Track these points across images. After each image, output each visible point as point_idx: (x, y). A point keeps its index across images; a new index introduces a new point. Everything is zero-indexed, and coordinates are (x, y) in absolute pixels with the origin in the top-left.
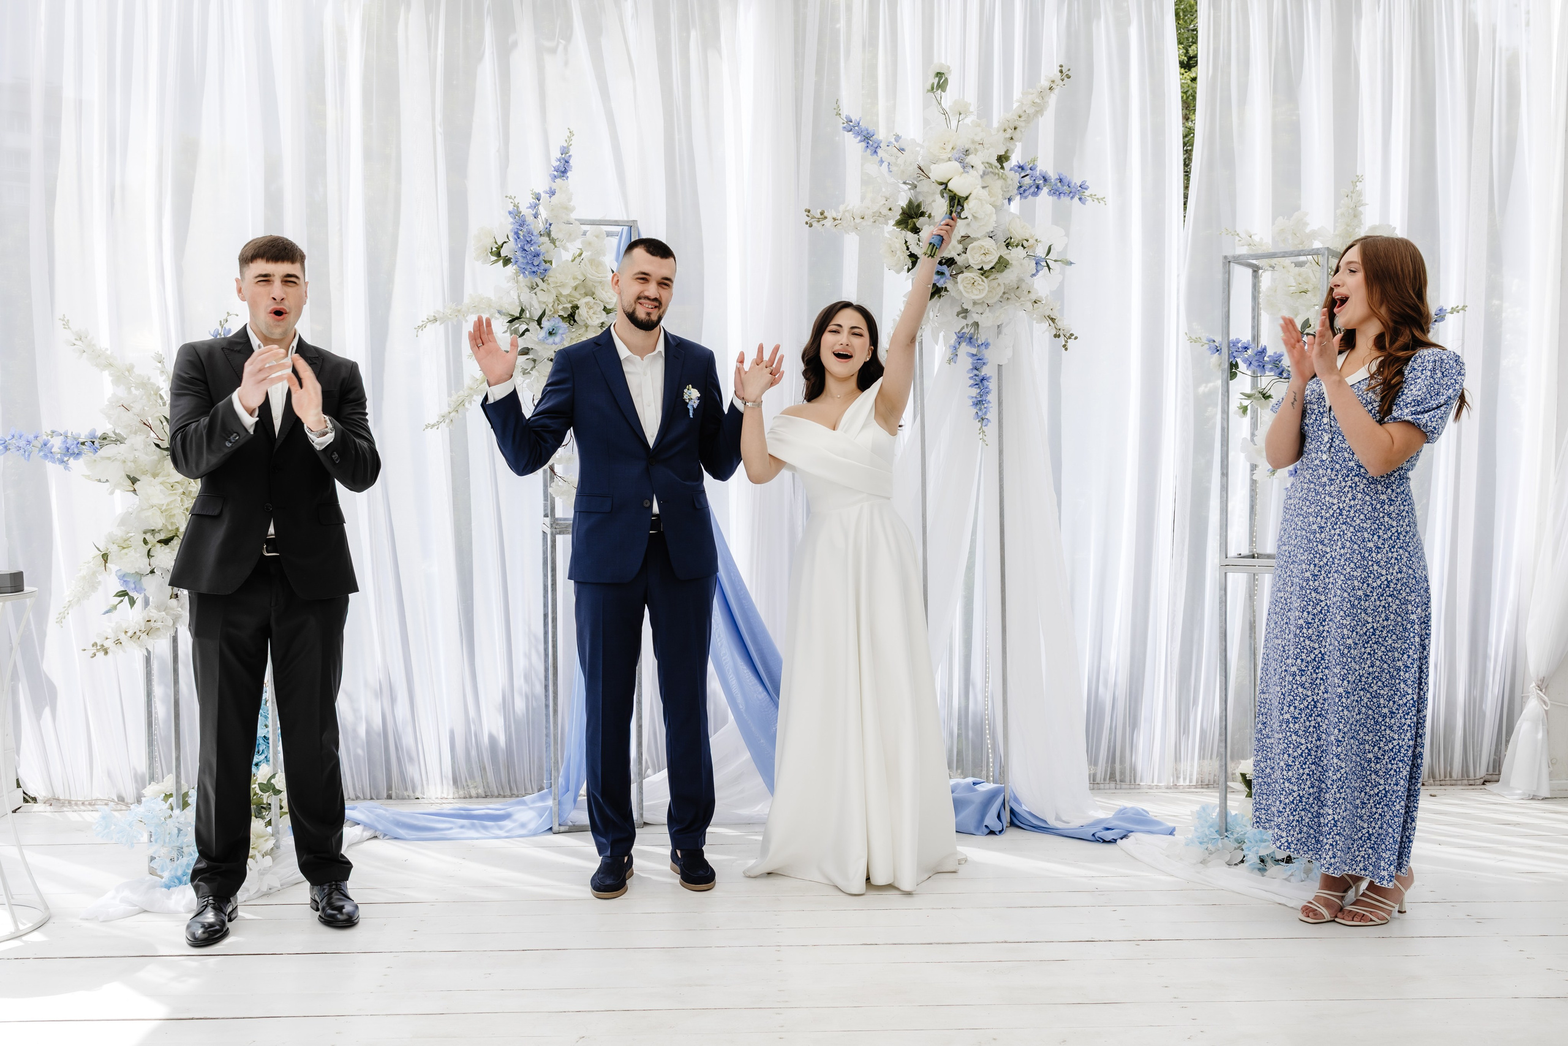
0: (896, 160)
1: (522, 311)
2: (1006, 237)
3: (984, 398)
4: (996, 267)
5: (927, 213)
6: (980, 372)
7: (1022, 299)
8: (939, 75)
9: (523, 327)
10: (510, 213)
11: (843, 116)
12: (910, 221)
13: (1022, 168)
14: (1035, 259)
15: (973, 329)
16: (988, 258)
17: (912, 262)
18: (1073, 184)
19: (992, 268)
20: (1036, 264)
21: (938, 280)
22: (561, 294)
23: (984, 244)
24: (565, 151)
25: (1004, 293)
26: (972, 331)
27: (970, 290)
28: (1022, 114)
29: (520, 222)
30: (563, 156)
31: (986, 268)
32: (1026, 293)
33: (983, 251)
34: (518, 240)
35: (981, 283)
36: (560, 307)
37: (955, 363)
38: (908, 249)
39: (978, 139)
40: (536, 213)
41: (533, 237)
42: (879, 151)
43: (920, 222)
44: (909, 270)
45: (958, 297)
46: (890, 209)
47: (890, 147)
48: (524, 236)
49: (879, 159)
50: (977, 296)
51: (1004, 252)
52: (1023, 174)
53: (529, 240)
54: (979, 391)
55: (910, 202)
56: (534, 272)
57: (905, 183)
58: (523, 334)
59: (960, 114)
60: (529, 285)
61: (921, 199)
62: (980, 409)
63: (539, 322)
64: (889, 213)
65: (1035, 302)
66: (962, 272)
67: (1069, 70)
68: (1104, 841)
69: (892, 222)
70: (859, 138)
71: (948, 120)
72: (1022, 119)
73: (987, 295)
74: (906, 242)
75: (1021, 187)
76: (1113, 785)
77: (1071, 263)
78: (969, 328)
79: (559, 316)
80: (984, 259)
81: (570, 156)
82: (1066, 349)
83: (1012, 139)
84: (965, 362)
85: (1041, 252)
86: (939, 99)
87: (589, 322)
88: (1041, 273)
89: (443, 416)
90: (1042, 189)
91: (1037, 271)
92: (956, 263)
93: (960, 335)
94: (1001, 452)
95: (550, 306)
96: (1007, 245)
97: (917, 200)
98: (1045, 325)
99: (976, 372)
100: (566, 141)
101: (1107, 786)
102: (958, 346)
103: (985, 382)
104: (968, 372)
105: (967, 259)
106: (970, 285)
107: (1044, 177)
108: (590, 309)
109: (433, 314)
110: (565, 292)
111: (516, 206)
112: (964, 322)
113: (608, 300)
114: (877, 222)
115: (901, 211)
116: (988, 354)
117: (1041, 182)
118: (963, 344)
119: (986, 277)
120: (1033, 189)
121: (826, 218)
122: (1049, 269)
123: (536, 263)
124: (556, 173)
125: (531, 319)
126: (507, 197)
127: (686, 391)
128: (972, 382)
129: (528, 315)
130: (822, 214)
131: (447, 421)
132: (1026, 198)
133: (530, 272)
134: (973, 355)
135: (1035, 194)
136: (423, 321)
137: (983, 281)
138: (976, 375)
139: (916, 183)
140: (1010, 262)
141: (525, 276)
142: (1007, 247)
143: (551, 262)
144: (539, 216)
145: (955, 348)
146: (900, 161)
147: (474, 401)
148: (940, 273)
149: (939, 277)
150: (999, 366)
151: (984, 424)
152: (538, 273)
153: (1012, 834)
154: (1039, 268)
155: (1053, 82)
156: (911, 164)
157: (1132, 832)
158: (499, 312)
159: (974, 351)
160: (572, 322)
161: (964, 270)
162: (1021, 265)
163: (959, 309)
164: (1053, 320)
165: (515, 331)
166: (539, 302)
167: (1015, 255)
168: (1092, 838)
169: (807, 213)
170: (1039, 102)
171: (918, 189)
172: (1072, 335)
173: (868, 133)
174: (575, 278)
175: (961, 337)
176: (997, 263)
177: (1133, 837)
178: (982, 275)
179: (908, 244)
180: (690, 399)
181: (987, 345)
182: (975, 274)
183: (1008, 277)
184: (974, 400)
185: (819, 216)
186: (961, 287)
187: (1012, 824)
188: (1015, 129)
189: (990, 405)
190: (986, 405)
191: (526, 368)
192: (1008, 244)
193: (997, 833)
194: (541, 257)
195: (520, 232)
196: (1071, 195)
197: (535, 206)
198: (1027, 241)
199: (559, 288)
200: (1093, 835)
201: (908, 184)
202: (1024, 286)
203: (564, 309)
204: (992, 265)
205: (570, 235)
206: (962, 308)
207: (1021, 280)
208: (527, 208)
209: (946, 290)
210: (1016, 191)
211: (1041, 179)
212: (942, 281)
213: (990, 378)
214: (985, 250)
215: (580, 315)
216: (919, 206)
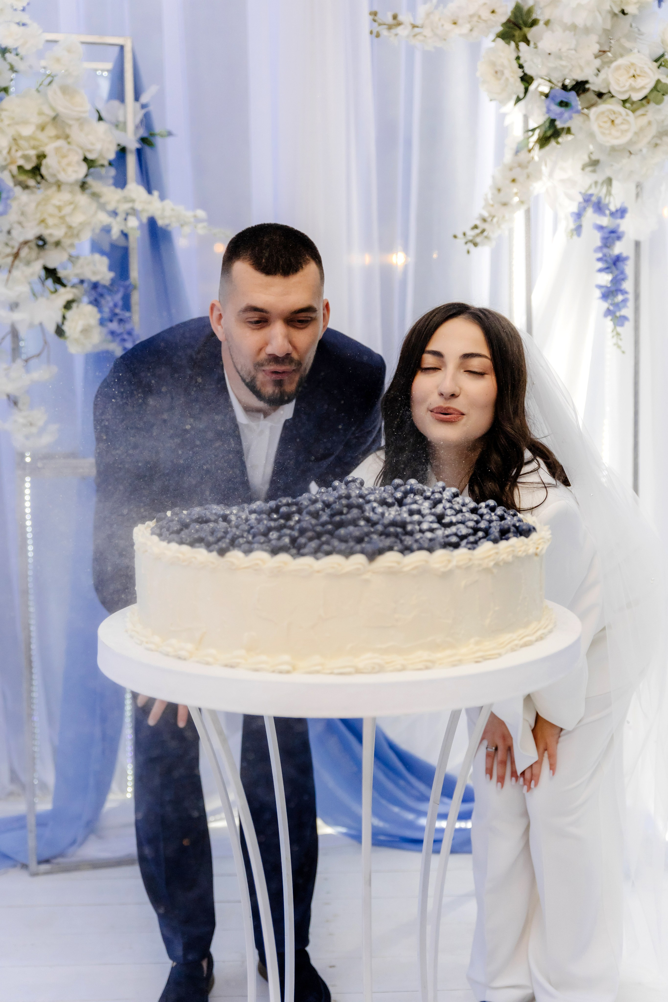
3: (618, 287)
4: (651, 97)
5: (543, 22)
6: (613, 250)
12: (517, 32)
15: (604, 189)
16: (640, 82)
17: (524, 88)
19: (645, 98)
21: (561, 116)
22: (20, 135)
23: (634, 61)
26: (603, 192)
27: (607, 132)
31: (636, 97)
33: (632, 72)
35: (624, 120)
36: (20, 154)
37: (579, 238)
38: (519, 67)
44: (518, 100)
46: (493, 12)
50: (615, 139)
51: (659, 74)
54: (610, 277)
62: (613, 303)
64: (492, 16)
66: (597, 105)
69: (492, 36)
73: (631, 138)
74: (517, 58)
78: (599, 187)
80: (634, 84)
84: (591, 237)
87: (62, 177)
92: (589, 90)
93: (585, 198)
99: (607, 251)
102: (582, 214)
103: (620, 264)
104: (595, 252)
105: (607, 83)
106: (608, 123)
108: (62, 158)
110: (27, 132)
112: (595, 177)
113: (90, 147)
114: (475, 29)
115: (506, 17)
116: (623, 225)
118: (590, 212)
119: (635, 112)
121: (399, 24)
128: (600, 265)
130: (395, 17)
134: (603, 227)
137: (630, 117)
138: (606, 255)
142: (659, 69)
145: (579, 218)
148: (564, 105)
149: (563, 110)
150: (638, 241)
151: (618, 323)
159: (603, 221)
160: (39, 178)
161: (600, 101)
163: (586, 159)
169: (373, 17)
174: (41, 113)
175: (586, 201)
176: (652, 91)
178: (630, 108)
181: (622, 212)
182: (617, 106)
184: (605, 289)
185: (390, 21)
186: (594, 126)
189: (626, 296)
190: (620, 297)
192: (661, 64)
199: (17, 126)
204: (644, 93)
206: (591, 157)
209: (569, 131)
212: (565, 117)
213: (626, 259)
214: (635, 71)
215: (48, 167)
216: (530, 11)
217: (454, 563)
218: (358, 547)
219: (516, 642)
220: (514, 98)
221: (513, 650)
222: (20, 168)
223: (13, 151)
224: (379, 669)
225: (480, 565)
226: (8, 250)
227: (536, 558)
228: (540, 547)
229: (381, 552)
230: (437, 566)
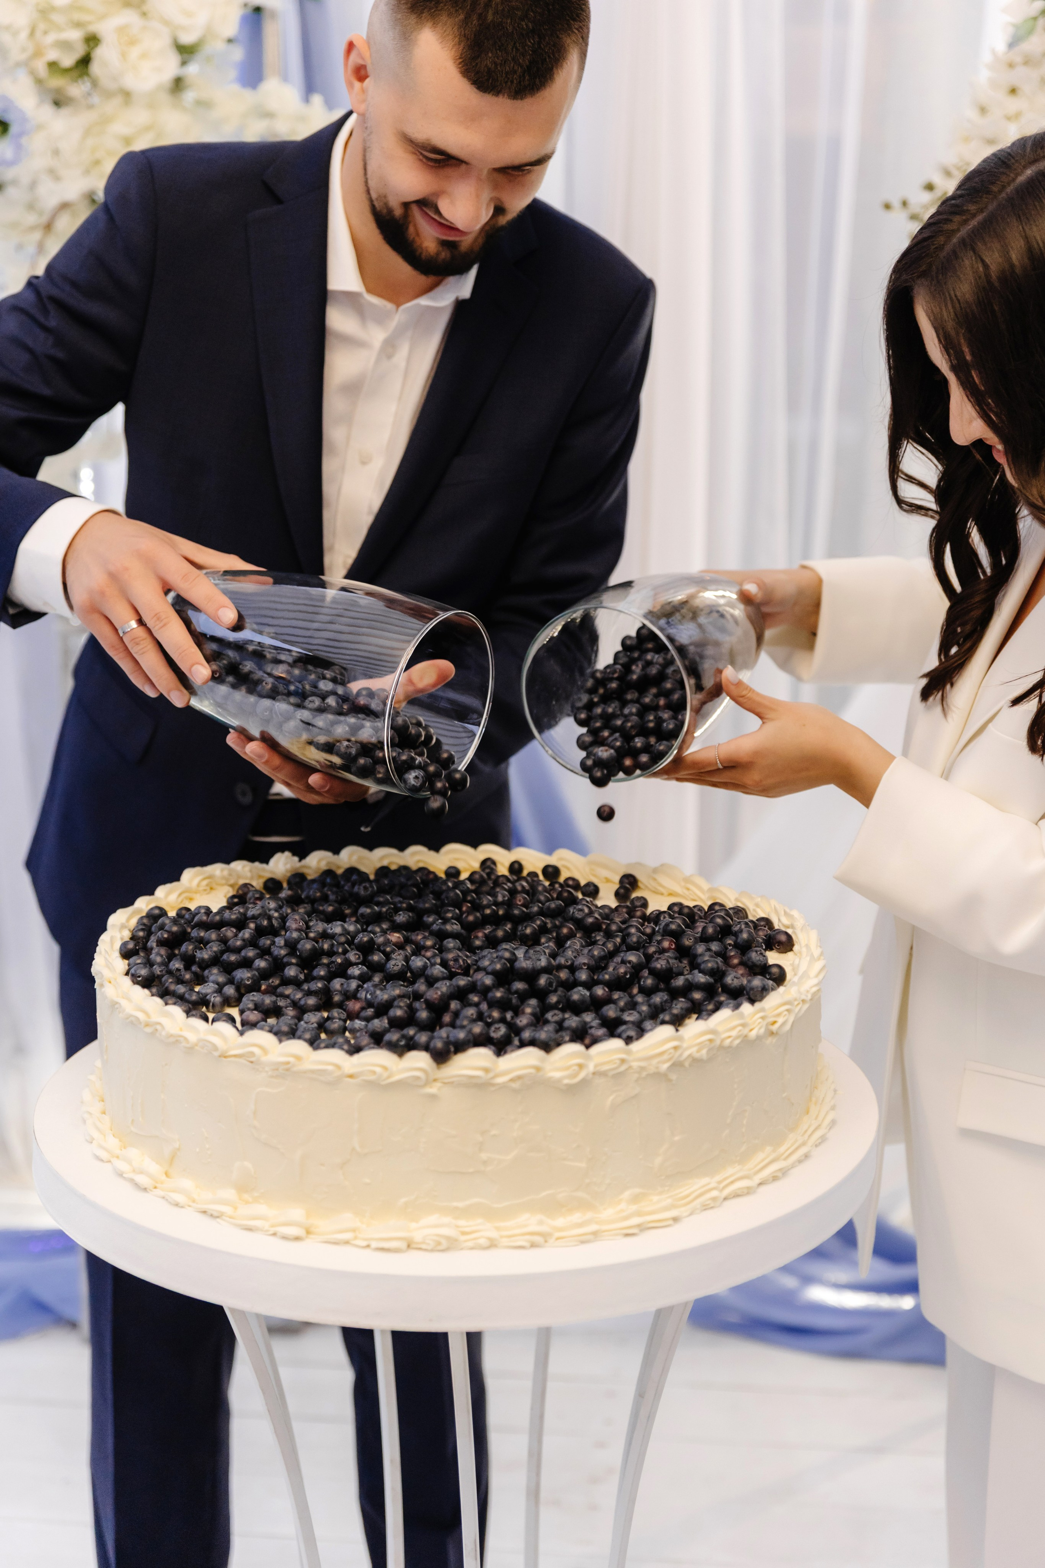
36: (51, 38)
215: (103, 63)
217: (591, 1067)
218: (423, 1038)
219: (715, 1193)
221: (706, 1208)
222: (53, 66)
223: (38, 34)
224: (448, 1245)
225: (642, 1069)
226: (32, 219)
227: (770, 1041)
228: (780, 1020)
229: (460, 1047)
230: (557, 1075)
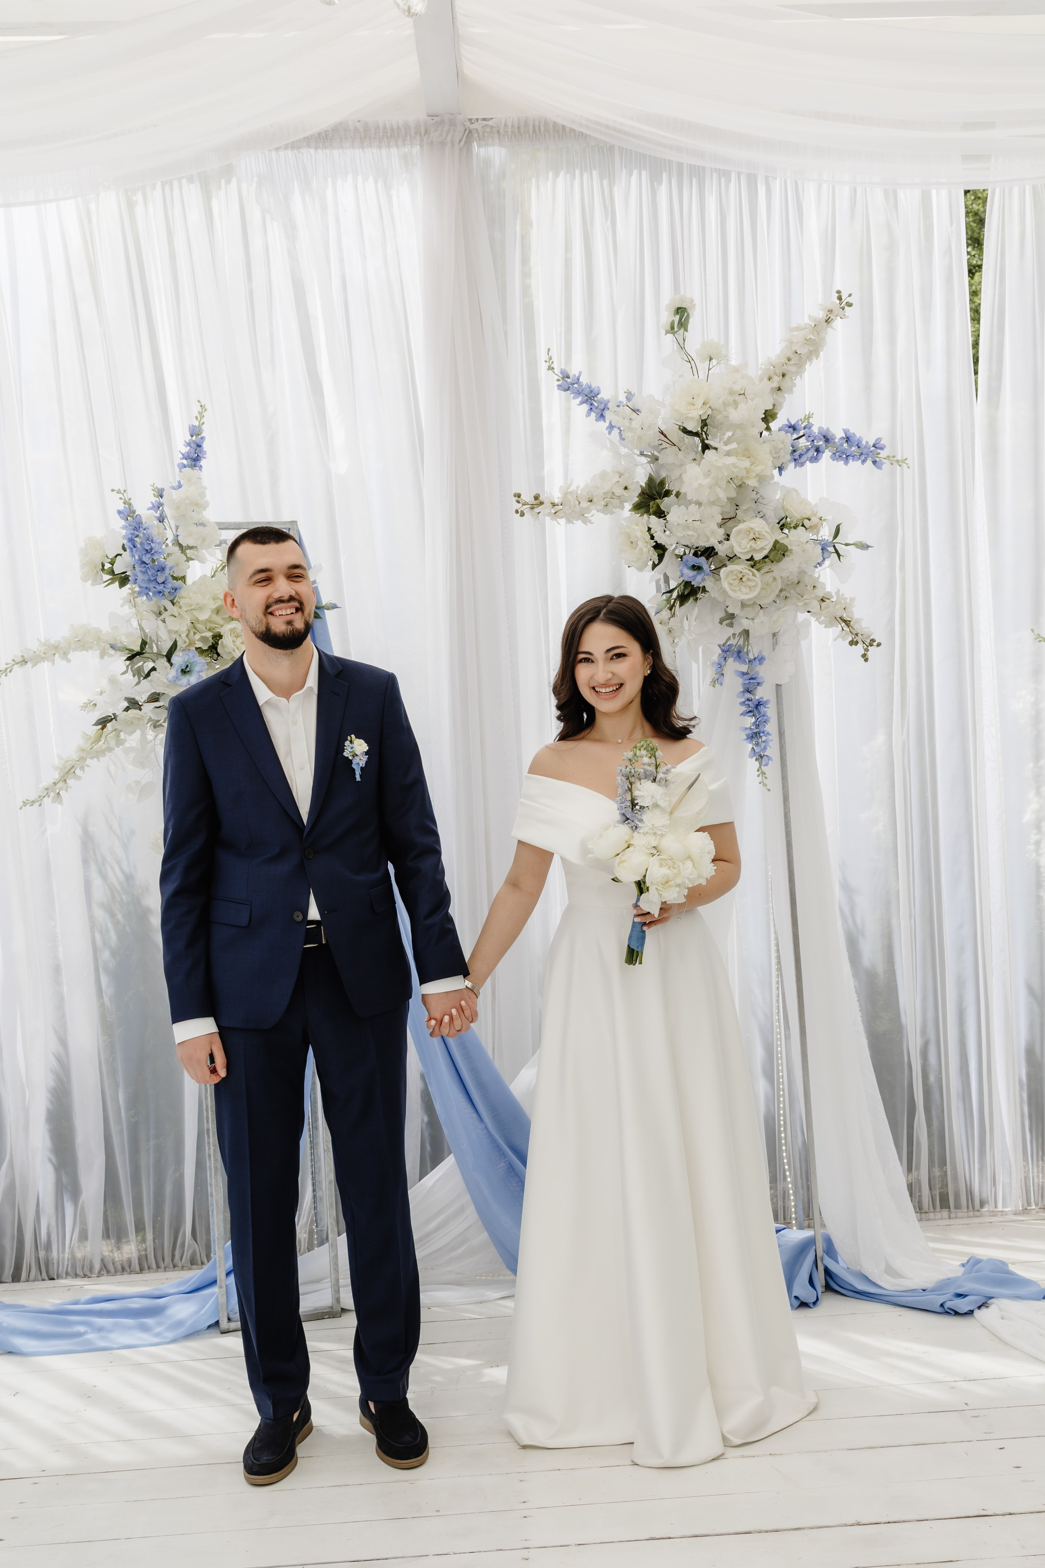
0: (630, 423)
1: (144, 643)
2: (780, 517)
3: (761, 729)
4: (771, 557)
5: (674, 493)
6: (754, 695)
7: (805, 597)
8: (680, 311)
9: (150, 665)
10: (119, 512)
11: (557, 371)
12: (651, 503)
13: (793, 428)
14: (820, 544)
15: (742, 639)
16: (760, 544)
17: (658, 555)
18: (864, 443)
19: (766, 557)
20: (822, 549)
21: (695, 577)
22: (197, 620)
23: (753, 526)
24: (195, 431)
25: (781, 591)
26: (741, 642)
27: (737, 588)
28: (792, 356)
29: (135, 524)
30: (194, 438)
31: (758, 557)
32: (810, 588)
33: (752, 536)
34: (134, 549)
35: (751, 577)
36: (198, 637)
37: (721, 684)
38: (652, 537)
39: (737, 388)
40: (161, 516)
41: (153, 545)
42: (607, 414)
43: (665, 503)
44: (654, 566)
45: (720, 599)
46: (626, 488)
47: (621, 407)
48: (141, 544)
49: (607, 424)
50: (745, 594)
51: (779, 536)
52: (795, 436)
53: (148, 548)
54: (753, 720)
55: (651, 480)
56: (160, 592)
57: (642, 454)
58: (148, 675)
59: (711, 359)
60: (156, 610)
61: (663, 474)
62: (757, 744)
63: (169, 656)
64: (625, 493)
65: (822, 600)
66: (725, 565)
67: (850, 295)
68: (957, 1313)
69: (628, 506)
70: (580, 399)
71: (694, 370)
72: (792, 362)
73: (759, 594)
74: (649, 529)
75: (794, 451)
76: (945, 1213)
77: (868, 547)
78: (737, 638)
79: (197, 649)
80: (754, 546)
81: (202, 438)
82: (866, 660)
83: (779, 389)
84: (733, 683)
85: (826, 533)
86: (681, 342)
88: (827, 562)
89: (47, 789)
90: (823, 452)
91: (824, 559)
92: (717, 553)
93: (725, 648)
94: (786, 799)
95: (184, 636)
96: (782, 528)
97: (659, 476)
98: (837, 629)
99: (748, 695)
100: (197, 418)
101: (938, 1215)
102: (723, 663)
103: (762, 709)
104: (738, 696)
105: (732, 547)
106: (738, 581)
107: (824, 437)
108: (237, 637)
109: (20, 654)
110: (204, 616)
111: (128, 503)
112: (730, 631)
114: (610, 505)
115: (640, 491)
116: (762, 671)
117: (821, 443)
118: (730, 660)
119: (758, 570)
120: (812, 453)
121: (542, 503)
122: (839, 555)
123: (160, 580)
124: (185, 462)
125: (159, 655)
126: (113, 490)
127: (347, 743)
128: (744, 708)
129: (155, 650)
130: (536, 498)
131: (52, 794)
132: (802, 464)
133: (154, 593)
134: (744, 674)
135: (814, 460)
136: (7, 664)
137: (754, 575)
138: (748, 700)
139: (656, 453)
140: (790, 548)
141: (149, 599)
142: (782, 530)
143: (183, 578)
144: (166, 520)
145: (720, 666)
146: (636, 424)
147: (88, 766)
148: (697, 568)
149: (695, 572)
150: (778, 686)
151: (764, 763)
152: (166, 594)
153: (831, 1304)
154: (825, 556)
155: (830, 311)
156: (650, 427)
157: (992, 1298)
158: (112, 647)
159: (744, 668)
160: (215, 656)
161: (727, 563)
162: (804, 551)
163: (722, 614)
164: (847, 623)
165: (138, 672)
166: (170, 632)
167: (793, 538)
168: (940, 1310)
169: (517, 498)
170: (813, 338)
171: (660, 461)
172: (873, 640)
173: (591, 392)
175: (726, 651)
176: (771, 550)
177: (996, 1306)
178: (752, 567)
179: (652, 531)
180: (355, 755)
181: (761, 659)
182: (743, 566)
183: (787, 568)
184: (748, 732)
185: (533, 501)
186: (725, 585)
187: (828, 1288)
188: (783, 375)
189: (770, 737)
190: (764, 738)
191: (156, 719)
192: (783, 525)
193: (811, 1305)
194: (167, 571)
195: (136, 539)
196: (863, 457)
197: (158, 506)
198: (809, 520)
199: (194, 612)
200: (942, 1305)
201: (646, 456)
202: (806, 580)
203: (204, 639)
204: (765, 553)
205: (204, 540)
206: (726, 612)
207: (802, 572)
208: (149, 509)
209: (704, 590)
210: (789, 457)
211: (820, 440)
212: (699, 578)
213: (767, 702)
214: (755, 534)
215: (223, 646)
216: (662, 483)
220: (651, 563)
